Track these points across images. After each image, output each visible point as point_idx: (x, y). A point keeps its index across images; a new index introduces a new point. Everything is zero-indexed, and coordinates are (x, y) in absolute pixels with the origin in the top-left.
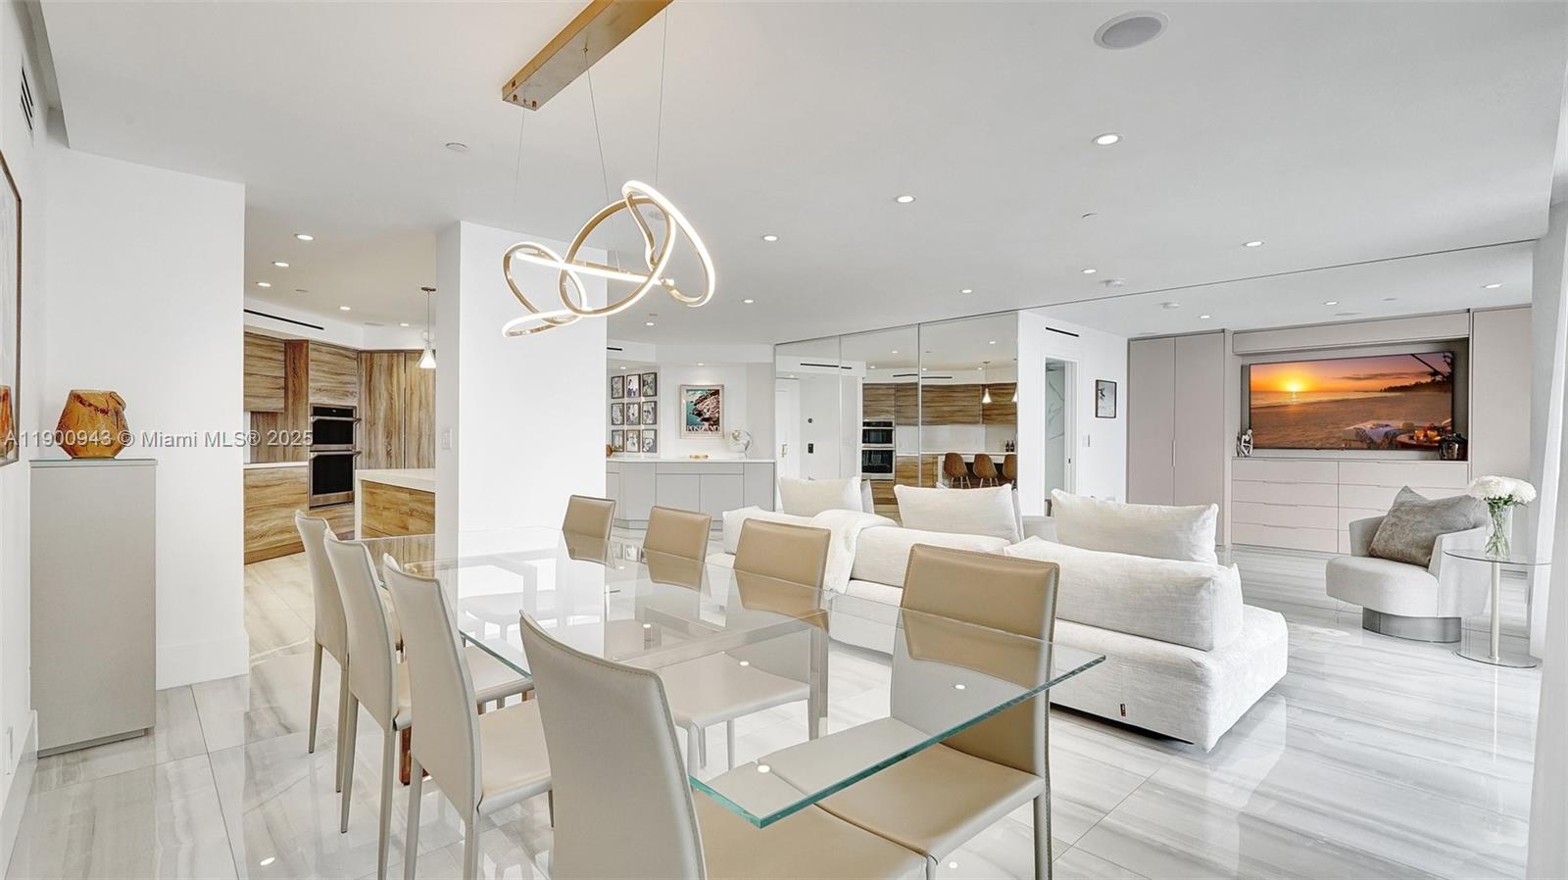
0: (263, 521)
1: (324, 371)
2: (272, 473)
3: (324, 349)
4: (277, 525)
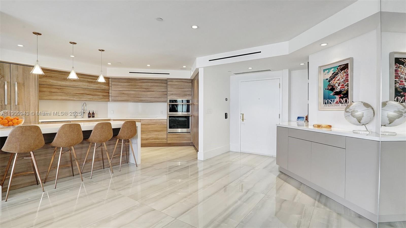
0: (147, 135)
1: (174, 88)
2: (151, 121)
3: (174, 81)
4: (153, 137)
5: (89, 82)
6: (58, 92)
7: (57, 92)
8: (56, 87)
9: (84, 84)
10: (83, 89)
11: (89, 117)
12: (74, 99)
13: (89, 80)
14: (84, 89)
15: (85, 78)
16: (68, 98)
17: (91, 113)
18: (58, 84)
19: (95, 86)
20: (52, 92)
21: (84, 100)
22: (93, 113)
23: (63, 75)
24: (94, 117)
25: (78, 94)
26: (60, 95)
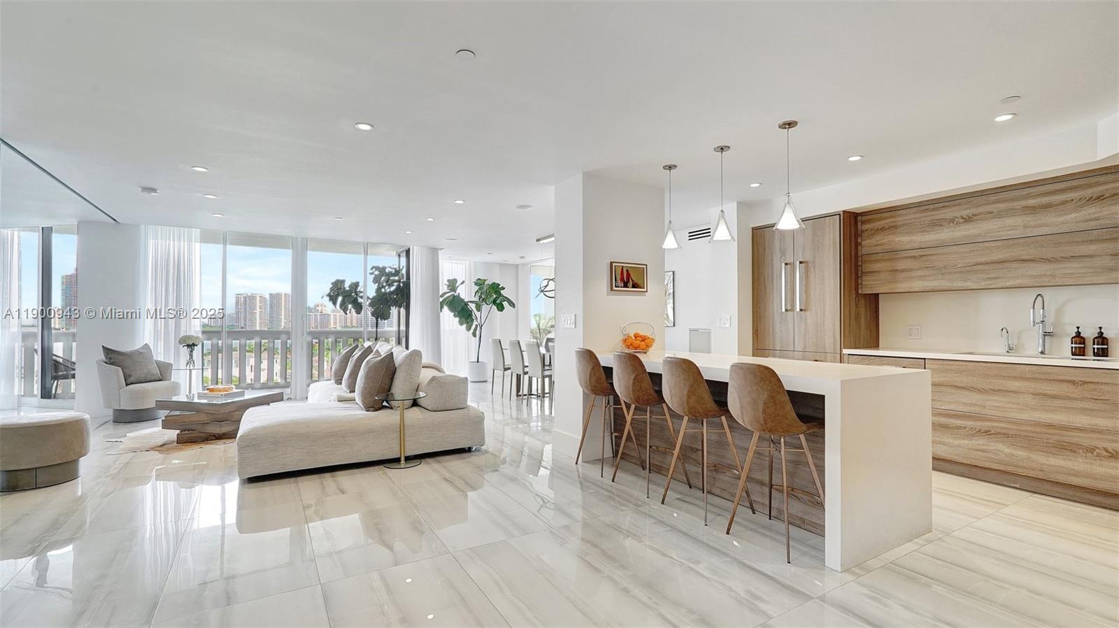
5: (1032, 210)
6: (914, 267)
7: (911, 270)
8: (911, 255)
9: (1010, 221)
10: (1006, 242)
11: (1079, 352)
12: (969, 284)
13: (1032, 202)
14: (1011, 242)
15: (1013, 200)
16: (944, 284)
17: (1089, 333)
18: (916, 245)
19: (1061, 219)
20: (896, 270)
21: (1008, 284)
22: (1101, 338)
23: (930, 213)
24: (1103, 353)
25: (982, 264)
26: (921, 277)
